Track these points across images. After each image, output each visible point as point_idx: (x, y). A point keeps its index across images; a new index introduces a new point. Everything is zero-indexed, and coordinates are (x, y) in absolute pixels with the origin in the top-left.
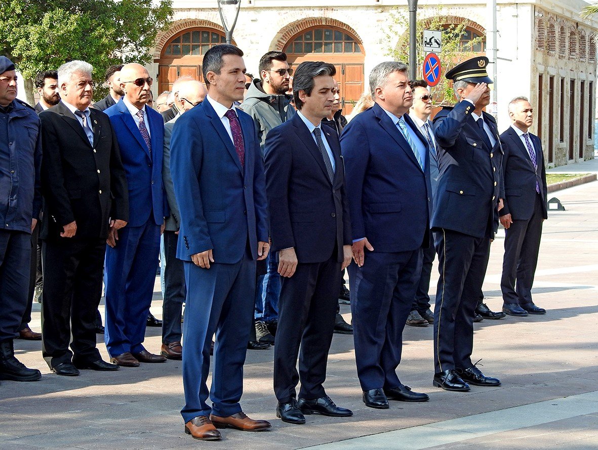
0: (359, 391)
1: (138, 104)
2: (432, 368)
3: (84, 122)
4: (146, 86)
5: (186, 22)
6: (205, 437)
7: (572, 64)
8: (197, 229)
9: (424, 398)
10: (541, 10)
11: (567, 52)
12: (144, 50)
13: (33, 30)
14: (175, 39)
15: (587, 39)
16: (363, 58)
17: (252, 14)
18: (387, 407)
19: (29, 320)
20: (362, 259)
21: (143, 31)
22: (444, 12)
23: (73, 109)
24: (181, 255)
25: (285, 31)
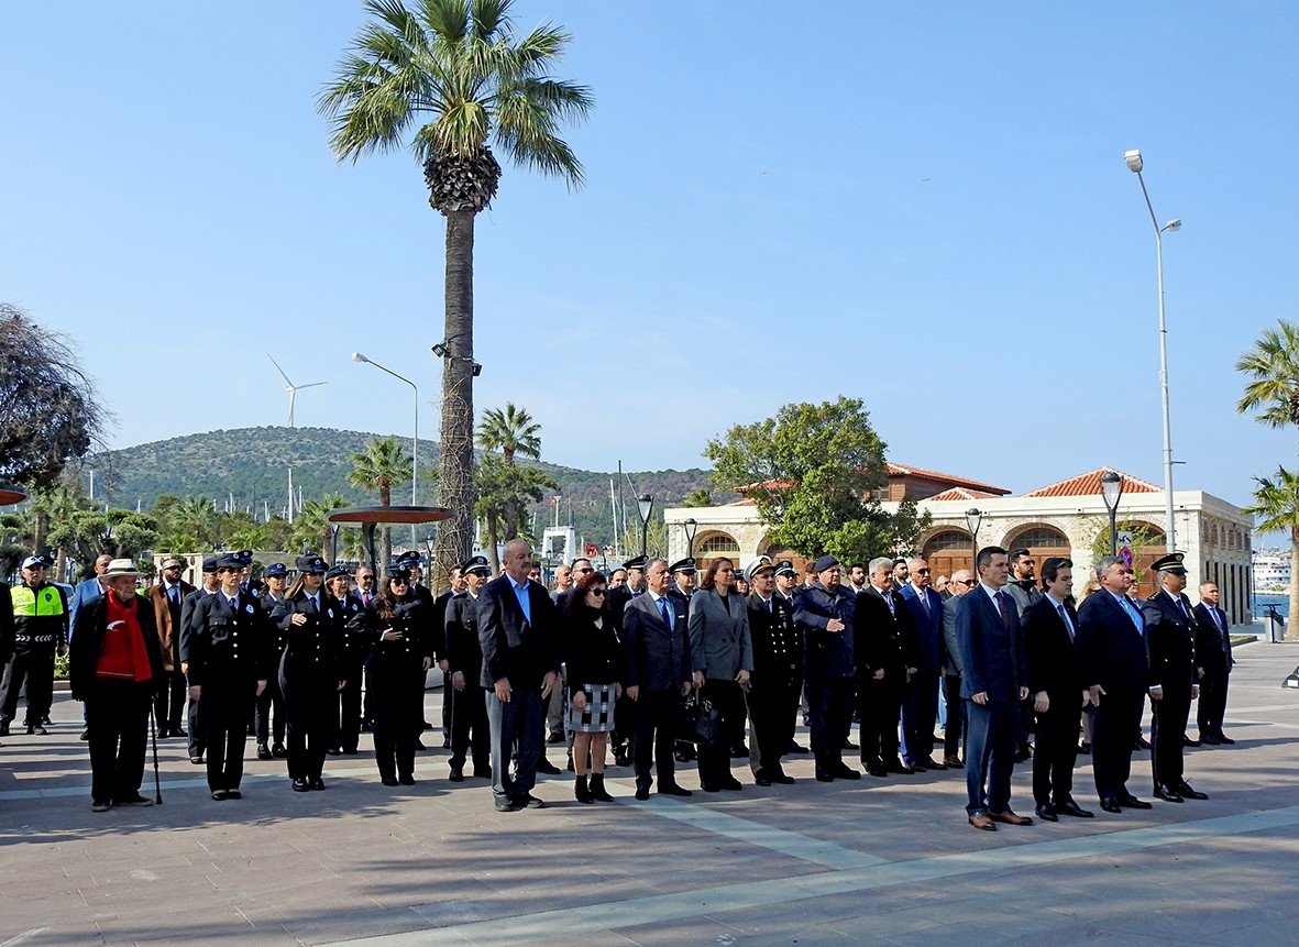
0: (1098, 798)
1: (921, 587)
2: (1151, 782)
3: (888, 600)
4: (926, 574)
5: (941, 527)
6: (985, 828)
7: (1232, 554)
8: (976, 677)
9: (1147, 806)
10: (1206, 515)
11: (1227, 544)
12: (911, 546)
13: (837, 534)
14: (933, 539)
15: (1243, 535)
16: (1070, 551)
17: (987, 522)
18: (1120, 812)
19: (849, 734)
20: (1098, 701)
21: (912, 534)
22: (1131, 518)
23: (880, 591)
24: (963, 694)
25: (1011, 533)
